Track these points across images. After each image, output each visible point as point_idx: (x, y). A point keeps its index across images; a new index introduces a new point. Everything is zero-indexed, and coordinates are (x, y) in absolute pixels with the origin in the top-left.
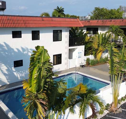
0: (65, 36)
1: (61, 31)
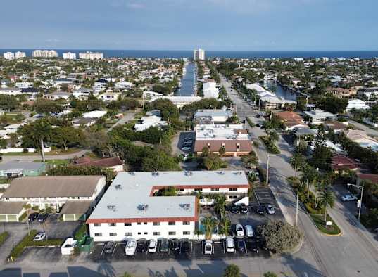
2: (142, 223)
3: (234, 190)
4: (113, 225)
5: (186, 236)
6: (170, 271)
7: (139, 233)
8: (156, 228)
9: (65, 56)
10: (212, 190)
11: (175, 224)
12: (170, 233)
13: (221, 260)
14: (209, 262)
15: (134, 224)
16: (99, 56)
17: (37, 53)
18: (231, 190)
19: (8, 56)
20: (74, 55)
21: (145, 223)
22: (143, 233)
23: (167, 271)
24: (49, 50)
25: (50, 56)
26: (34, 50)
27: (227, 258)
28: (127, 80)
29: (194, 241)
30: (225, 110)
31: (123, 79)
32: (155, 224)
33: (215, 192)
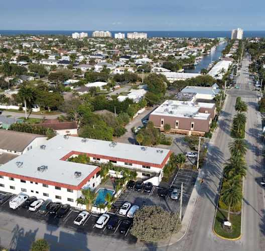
2: (34, 183)
3: (147, 167)
4: (12, 179)
5: (69, 203)
6: (33, 231)
7: (32, 191)
8: (45, 190)
9: (116, 36)
10: (126, 164)
11: (60, 189)
12: (57, 197)
13: (85, 233)
14: (73, 233)
15: (28, 182)
16: (143, 36)
17: (96, 33)
18: (144, 167)
19: (75, 36)
20: (124, 35)
21: (36, 183)
22: (35, 192)
23: (31, 231)
24: (105, 31)
25: (105, 36)
26: (94, 31)
27: (92, 233)
28: (149, 57)
29: (75, 210)
30: (215, 88)
31: (146, 56)
32: (44, 185)
33: (128, 166)
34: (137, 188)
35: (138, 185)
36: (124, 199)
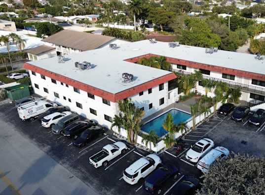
0: (166, 86)
1: (163, 84)
4: (44, 77)
7: (65, 98)
10: (224, 76)
12: (92, 111)
18: (254, 82)
32: (75, 90)
33: (227, 81)
34: (235, 116)
35: (239, 112)
36: (205, 131)
